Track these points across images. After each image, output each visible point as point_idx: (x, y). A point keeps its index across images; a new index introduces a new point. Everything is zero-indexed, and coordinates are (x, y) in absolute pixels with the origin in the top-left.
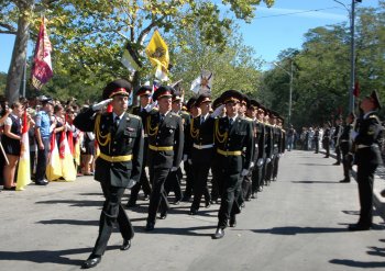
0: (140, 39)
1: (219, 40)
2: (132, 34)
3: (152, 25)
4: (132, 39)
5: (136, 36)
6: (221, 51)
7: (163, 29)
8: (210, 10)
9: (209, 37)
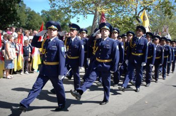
0: (139, 14)
1: (169, 14)
2: (136, 13)
3: (144, 9)
4: (136, 14)
5: (138, 13)
6: (170, 18)
7: (147, 10)
8: (167, 3)
9: (166, 13)
